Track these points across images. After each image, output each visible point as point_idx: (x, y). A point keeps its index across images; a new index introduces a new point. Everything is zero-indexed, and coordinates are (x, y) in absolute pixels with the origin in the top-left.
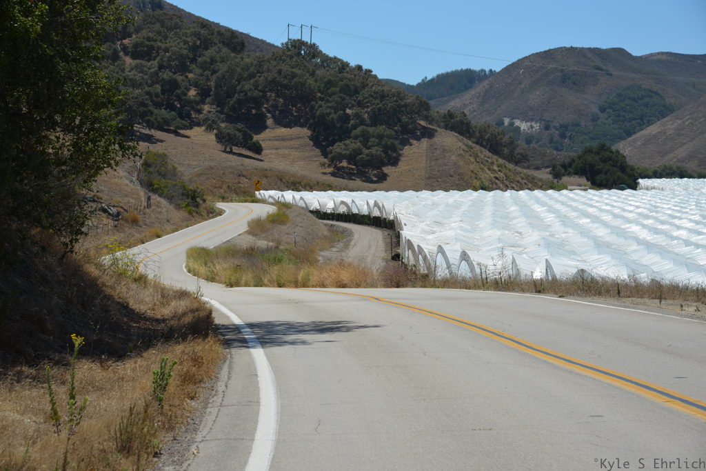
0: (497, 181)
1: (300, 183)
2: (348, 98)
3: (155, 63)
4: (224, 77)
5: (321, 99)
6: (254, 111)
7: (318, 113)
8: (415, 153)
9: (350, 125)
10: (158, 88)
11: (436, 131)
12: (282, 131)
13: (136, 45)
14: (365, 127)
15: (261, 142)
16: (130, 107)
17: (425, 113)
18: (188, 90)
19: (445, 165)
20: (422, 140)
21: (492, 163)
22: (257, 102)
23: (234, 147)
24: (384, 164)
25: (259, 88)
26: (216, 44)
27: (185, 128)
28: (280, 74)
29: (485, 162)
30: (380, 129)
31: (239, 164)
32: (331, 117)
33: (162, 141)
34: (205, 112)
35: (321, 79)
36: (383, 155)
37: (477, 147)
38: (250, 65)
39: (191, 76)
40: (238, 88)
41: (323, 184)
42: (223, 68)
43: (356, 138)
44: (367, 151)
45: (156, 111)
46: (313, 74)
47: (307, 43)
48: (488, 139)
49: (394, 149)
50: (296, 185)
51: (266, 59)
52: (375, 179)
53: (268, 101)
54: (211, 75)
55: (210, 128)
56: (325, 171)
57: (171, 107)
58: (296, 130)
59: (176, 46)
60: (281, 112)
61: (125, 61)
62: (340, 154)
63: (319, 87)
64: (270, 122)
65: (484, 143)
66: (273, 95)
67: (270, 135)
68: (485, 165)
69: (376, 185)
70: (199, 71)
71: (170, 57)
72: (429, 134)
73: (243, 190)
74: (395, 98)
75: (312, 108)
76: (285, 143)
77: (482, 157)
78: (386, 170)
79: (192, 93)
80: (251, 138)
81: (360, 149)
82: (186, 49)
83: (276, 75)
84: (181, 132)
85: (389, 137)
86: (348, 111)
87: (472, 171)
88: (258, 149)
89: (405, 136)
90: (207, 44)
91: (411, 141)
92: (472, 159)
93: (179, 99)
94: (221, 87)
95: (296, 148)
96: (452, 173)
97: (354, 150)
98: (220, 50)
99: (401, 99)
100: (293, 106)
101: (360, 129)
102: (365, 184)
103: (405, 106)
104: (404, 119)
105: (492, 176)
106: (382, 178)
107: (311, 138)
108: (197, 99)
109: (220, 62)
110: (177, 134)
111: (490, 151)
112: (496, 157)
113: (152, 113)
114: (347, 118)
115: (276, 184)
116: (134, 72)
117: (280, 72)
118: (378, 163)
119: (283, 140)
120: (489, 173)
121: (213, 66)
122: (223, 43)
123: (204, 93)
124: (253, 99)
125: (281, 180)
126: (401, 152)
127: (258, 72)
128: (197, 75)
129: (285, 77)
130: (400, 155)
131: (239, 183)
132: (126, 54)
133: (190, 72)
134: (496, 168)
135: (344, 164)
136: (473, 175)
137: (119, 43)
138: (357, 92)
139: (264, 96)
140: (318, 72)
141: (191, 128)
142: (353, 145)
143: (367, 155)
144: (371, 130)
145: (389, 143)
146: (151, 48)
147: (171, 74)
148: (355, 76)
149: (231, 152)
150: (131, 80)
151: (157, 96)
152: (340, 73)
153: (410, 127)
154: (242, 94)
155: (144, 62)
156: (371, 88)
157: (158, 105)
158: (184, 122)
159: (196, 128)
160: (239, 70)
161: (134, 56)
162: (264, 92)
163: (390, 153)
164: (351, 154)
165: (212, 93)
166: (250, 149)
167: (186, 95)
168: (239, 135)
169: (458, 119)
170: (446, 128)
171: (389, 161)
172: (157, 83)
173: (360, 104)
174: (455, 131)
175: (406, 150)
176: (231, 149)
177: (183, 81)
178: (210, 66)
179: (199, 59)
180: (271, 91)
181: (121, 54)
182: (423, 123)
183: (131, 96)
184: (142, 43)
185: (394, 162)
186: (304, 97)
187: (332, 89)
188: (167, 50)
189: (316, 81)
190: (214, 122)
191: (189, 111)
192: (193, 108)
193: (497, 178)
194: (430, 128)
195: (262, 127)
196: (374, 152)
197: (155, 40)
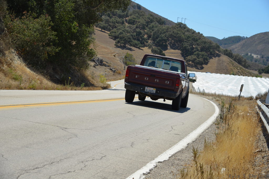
0: (239, 73)
2: (194, 42)
3: (135, 26)
4: (156, 32)
5: (186, 42)
6: (164, 44)
7: (184, 46)
8: (213, 61)
9: (194, 51)
10: (135, 34)
11: (221, 55)
12: (172, 51)
13: (130, 20)
14: (198, 52)
15: (165, 54)
16: (125, 39)
17: (218, 49)
18: (144, 35)
19: (223, 66)
20: (216, 57)
21: (238, 67)
22: (165, 41)
24: (203, 64)
25: (167, 36)
26: (154, 22)
27: (142, 47)
28: (173, 33)
29: (235, 66)
30: (203, 53)
32: (188, 47)
33: (134, 50)
34: (149, 42)
35: (186, 35)
36: (203, 61)
37: (234, 61)
38: (164, 29)
39: (146, 31)
40: (160, 36)
42: (156, 29)
43: (195, 55)
44: (198, 59)
45: (134, 41)
46: (184, 34)
47: (183, 24)
48: (238, 59)
49: (207, 59)
51: (170, 28)
52: (200, 68)
53: (169, 41)
54: (152, 31)
55: (150, 48)
57: (138, 40)
58: (177, 51)
59: (142, 21)
60: (173, 45)
61: (125, 24)
62: (189, 60)
63: (185, 38)
64: (169, 47)
65: (237, 60)
66: (171, 39)
67: (169, 51)
68: (235, 67)
69: (200, 70)
70: (148, 29)
71: (140, 24)
72: (219, 56)
74: (209, 44)
75: (182, 44)
76: (173, 55)
77: (235, 65)
78: (204, 66)
79: (146, 36)
80: (162, 52)
81: (196, 59)
82: (145, 22)
84: (141, 48)
85: (206, 56)
86: (194, 46)
87: (231, 69)
89: (211, 56)
90: (152, 21)
91: (213, 57)
92: (231, 65)
93: (141, 38)
94: (155, 35)
96: (224, 69)
97: (194, 59)
98: (156, 24)
99: (211, 44)
100: (177, 43)
102: (196, 69)
103: (212, 46)
104: (211, 50)
106: (202, 68)
107: (181, 54)
108: (147, 38)
109: (155, 27)
110: (139, 48)
111: (238, 63)
112: (239, 65)
113: (132, 41)
114: (193, 48)
116: (128, 28)
117: (173, 32)
118: (201, 64)
119: (172, 53)
120: (236, 70)
122: (157, 21)
123: (149, 37)
124: (164, 40)
126: (209, 61)
127: (167, 31)
128: (148, 31)
129: (175, 34)
130: (209, 62)
132: (126, 22)
133: (146, 29)
134: (239, 68)
135: (190, 63)
136: (231, 70)
137: (125, 18)
138: (197, 40)
139: (168, 39)
140: (186, 33)
141: (144, 47)
142: (194, 57)
143: (198, 61)
144: (200, 53)
145: (205, 58)
146: (134, 21)
147: (139, 30)
148: (197, 35)
150: (127, 31)
151: (134, 36)
152: (192, 34)
153: (213, 53)
154: (161, 38)
155: (132, 25)
156: (202, 39)
157: (135, 39)
158: (142, 45)
159: (145, 47)
160: (161, 30)
161: (129, 23)
162: (168, 38)
163: (205, 60)
164: (193, 60)
165: (152, 37)
167: (143, 37)
168: (158, 51)
169: (229, 52)
170: (225, 54)
171: (205, 63)
172: (135, 32)
173: (198, 45)
174: (227, 56)
175: (211, 60)
177: (143, 32)
178: (152, 28)
179: (149, 26)
180: (170, 38)
181: (125, 22)
182: (217, 52)
183: (126, 35)
184: (132, 19)
185: (206, 64)
186: (180, 40)
187: (190, 39)
188: (139, 22)
189: (185, 36)
190: (151, 45)
191: (144, 42)
192: (145, 41)
193: (239, 72)
195: (166, 49)
196: (200, 60)
197: (136, 19)
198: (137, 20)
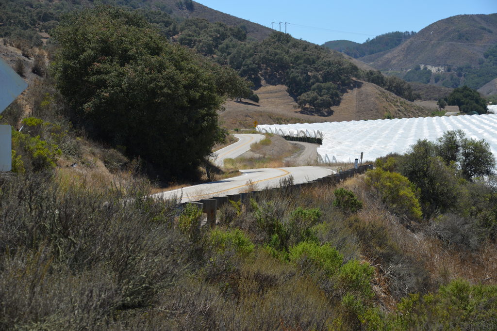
0: (399, 112)
1: (281, 119)
2: (309, 66)
4: (234, 56)
5: (293, 67)
6: (253, 76)
7: (291, 76)
8: (350, 97)
9: (310, 82)
11: (362, 83)
12: (271, 87)
13: (182, 39)
14: (319, 83)
15: (258, 95)
17: (355, 73)
19: (368, 104)
20: (354, 89)
21: (397, 101)
22: (255, 71)
23: (242, 99)
24: (331, 105)
25: (256, 62)
26: (229, 36)
28: (268, 53)
29: (392, 101)
30: (329, 84)
31: (246, 109)
32: (299, 78)
35: (292, 55)
36: (330, 100)
37: (387, 92)
38: (250, 49)
39: (215, 56)
41: (295, 119)
42: (234, 51)
43: (314, 90)
44: (321, 98)
46: (287, 52)
47: (284, 33)
48: (395, 87)
49: (337, 95)
50: (279, 120)
51: (259, 44)
52: (326, 114)
53: (261, 70)
54: (228, 55)
56: (296, 110)
58: (279, 87)
59: (205, 39)
60: (269, 76)
62: (304, 100)
63: (291, 60)
64: (263, 82)
65: (393, 89)
66: (265, 65)
67: (264, 90)
68: (392, 103)
69: (326, 118)
70: (219, 53)
71: (202, 46)
72: (358, 85)
73: (249, 124)
74: (337, 65)
75: (288, 73)
76: (271, 95)
77: (391, 98)
78: (332, 108)
80: (252, 93)
81: (316, 97)
82: (211, 40)
83: (265, 54)
85: (334, 88)
86: (309, 73)
87: (384, 107)
88: (256, 99)
89: (344, 88)
90: (223, 37)
91: (347, 90)
92: (384, 100)
94: (233, 62)
95: (279, 97)
96: (372, 109)
97: (313, 98)
98: (232, 40)
99: (341, 65)
100: (276, 72)
101: (317, 84)
102: (320, 117)
103: (343, 69)
104: (343, 77)
105: (396, 109)
106: (331, 113)
107: (288, 91)
109: (232, 48)
111: (396, 94)
112: (399, 97)
114: (309, 78)
115: (267, 120)
118: (328, 105)
119: (271, 93)
120: (395, 107)
121: (228, 50)
122: (234, 35)
124: (253, 69)
125: (270, 118)
126: (341, 97)
127: (255, 52)
128: (219, 56)
129: (271, 55)
130: (341, 99)
131: (246, 120)
133: (215, 54)
134: (399, 104)
135: (307, 106)
136: (385, 109)
137: (171, 38)
138: (314, 62)
139: (259, 68)
140: (290, 50)
142: (312, 94)
143: (321, 100)
144: (323, 85)
145: (334, 92)
146: (191, 41)
148: (313, 52)
149: (241, 102)
152: (304, 51)
153: (347, 82)
154: (246, 67)
156: (323, 59)
160: (243, 52)
162: (259, 65)
163: (335, 98)
164: (311, 100)
166: (251, 99)
169: (376, 75)
170: (369, 81)
171: (334, 103)
173: (317, 70)
174: (374, 83)
175: (345, 96)
176: (241, 100)
178: (226, 50)
179: (220, 46)
180: (263, 63)
182: (354, 79)
184: (185, 38)
185: (337, 103)
186: (283, 66)
187: (299, 61)
188: (200, 41)
189: (289, 57)
194: (358, 82)
195: (258, 85)
196: (325, 98)
197: (193, 36)
198: (196, 38)
